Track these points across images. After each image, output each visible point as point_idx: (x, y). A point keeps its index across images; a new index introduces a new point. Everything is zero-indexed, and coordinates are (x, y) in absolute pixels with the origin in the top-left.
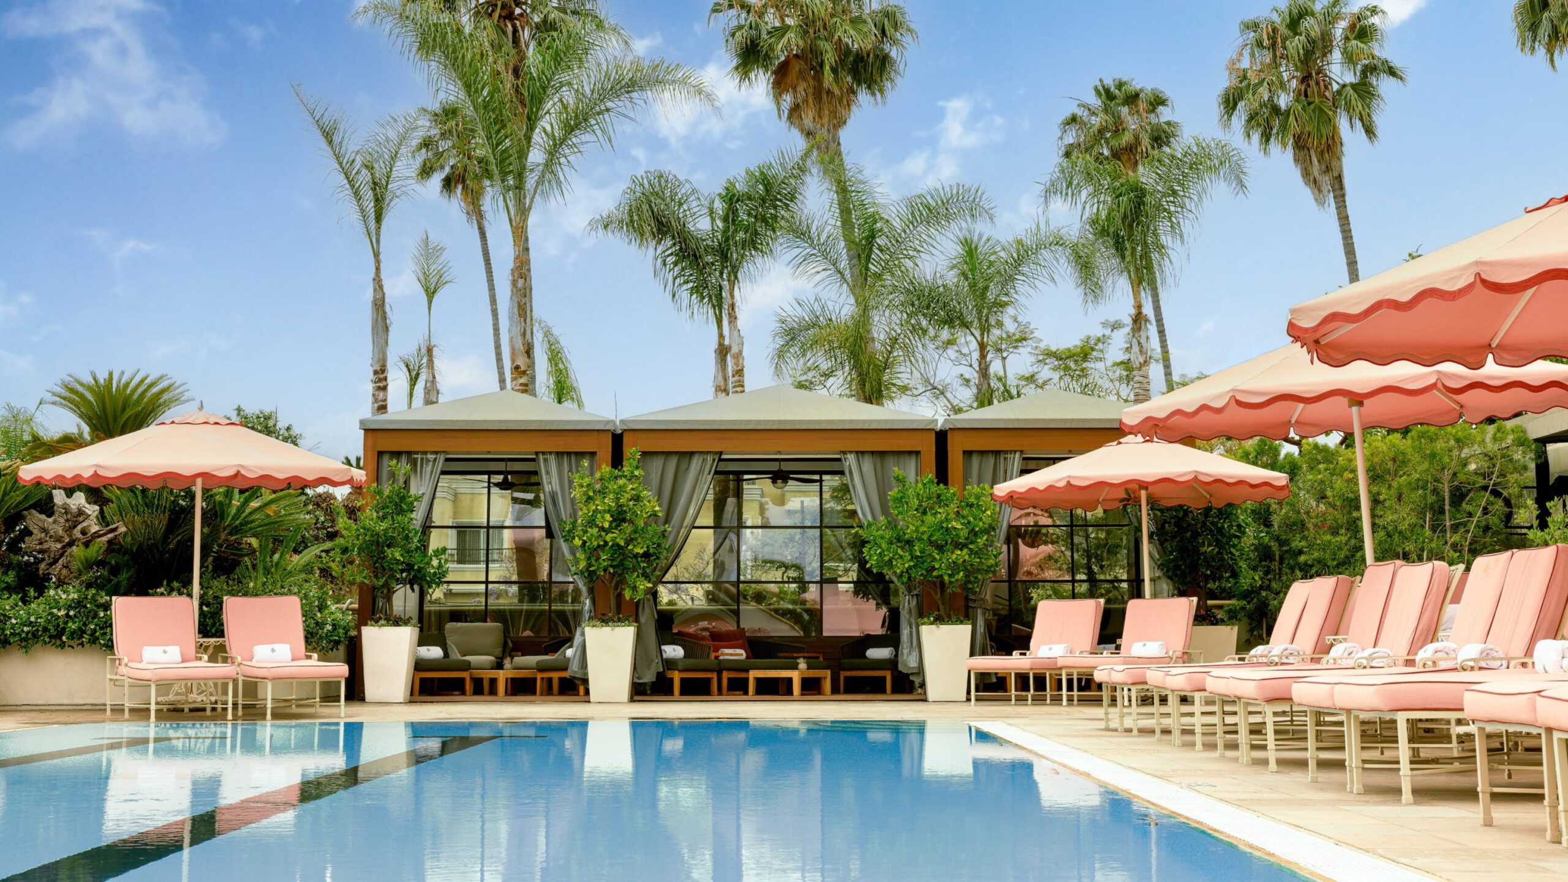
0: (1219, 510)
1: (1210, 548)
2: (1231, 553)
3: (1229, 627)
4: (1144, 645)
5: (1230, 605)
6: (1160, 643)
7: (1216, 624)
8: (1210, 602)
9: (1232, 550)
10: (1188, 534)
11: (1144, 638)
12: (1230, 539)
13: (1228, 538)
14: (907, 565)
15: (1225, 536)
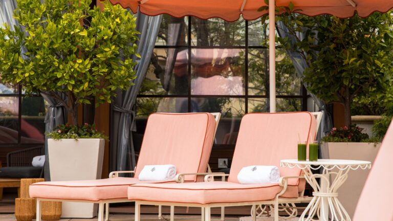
0: (365, 19)
1: (352, 60)
2: (374, 64)
3: (372, 144)
4: (254, 169)
5: (380, 120)
6: (272, 167)
7: (358, 140)
8: (353, 117)
9: (376, 61)
10: (332, 46)
11: (256, 162)
12: (375, 51)
13: (373, 49)
14: (27, 75)
15: (370, 47)
